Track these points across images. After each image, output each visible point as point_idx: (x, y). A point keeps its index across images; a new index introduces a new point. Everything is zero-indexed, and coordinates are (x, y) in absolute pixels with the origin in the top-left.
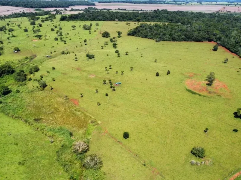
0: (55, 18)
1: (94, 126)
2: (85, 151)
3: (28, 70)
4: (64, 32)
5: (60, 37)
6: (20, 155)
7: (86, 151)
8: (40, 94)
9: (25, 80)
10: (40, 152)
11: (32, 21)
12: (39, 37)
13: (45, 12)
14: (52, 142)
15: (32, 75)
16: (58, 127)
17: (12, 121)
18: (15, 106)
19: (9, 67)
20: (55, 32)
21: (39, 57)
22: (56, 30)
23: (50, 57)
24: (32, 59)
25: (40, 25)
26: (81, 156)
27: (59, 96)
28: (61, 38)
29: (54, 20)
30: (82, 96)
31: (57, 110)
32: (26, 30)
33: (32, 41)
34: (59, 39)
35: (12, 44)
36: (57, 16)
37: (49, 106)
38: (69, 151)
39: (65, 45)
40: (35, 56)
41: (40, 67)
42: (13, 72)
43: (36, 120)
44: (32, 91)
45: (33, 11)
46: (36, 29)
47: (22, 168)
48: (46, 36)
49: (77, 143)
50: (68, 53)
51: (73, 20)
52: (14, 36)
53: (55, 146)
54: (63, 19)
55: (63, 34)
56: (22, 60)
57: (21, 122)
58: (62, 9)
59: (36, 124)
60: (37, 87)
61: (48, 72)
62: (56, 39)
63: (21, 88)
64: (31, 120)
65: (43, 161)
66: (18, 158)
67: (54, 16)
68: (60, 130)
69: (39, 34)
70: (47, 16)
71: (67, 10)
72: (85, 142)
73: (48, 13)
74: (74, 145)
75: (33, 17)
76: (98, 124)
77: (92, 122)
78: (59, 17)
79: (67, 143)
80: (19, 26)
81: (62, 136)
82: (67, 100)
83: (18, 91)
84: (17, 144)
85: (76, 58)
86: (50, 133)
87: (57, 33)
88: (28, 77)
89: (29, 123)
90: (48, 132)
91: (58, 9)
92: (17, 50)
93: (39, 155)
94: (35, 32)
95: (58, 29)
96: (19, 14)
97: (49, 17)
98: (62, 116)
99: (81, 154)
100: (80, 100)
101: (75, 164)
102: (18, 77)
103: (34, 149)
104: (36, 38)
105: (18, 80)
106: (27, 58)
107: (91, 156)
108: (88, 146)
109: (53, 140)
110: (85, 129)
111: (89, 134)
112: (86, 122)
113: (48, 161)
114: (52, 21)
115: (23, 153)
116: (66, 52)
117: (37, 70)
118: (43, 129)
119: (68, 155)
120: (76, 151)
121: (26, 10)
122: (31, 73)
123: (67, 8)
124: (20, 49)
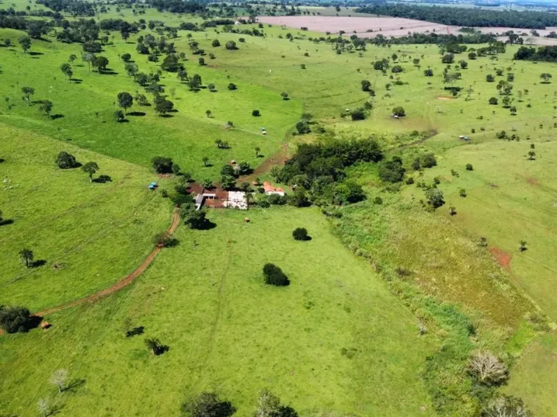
0: (503, 52)
1: (536, 330)
2: (496, 382)
3: (412, 161)
4: (517, 86)
5: (505, 98)
6: (349, 334)
7: (497, 384)
8: (425, 219)
9: (400, 180)
10: (391, 345)
11: (446, 53)
12: (455, 91)
13: (483, 37)
14: (423, 333)
15: (417, 173)
16: (446, 303)
17: (352, 259)
18: (366, 231)
19: (375, 146)
20: (497, 83)
21: (442, 136)
22: (498, 79)
23: (467, 141)
24: (426, 137)
25: (464, 66)
26: (483, 389)
27: (465, 235)
28: (506, 101)
29: (500, 56)
30: (524, 249)
31: (452, 265)
32: (429, 73)
33: (436, 97)
34: (500, 101)
35: (392, 100)
36: (508, 47)
37: (437, 250)
38: (457, 367)
39: (514, 118)
40: (435, 133)
41: (439, 158)
42: (378, 157)
43: (402, 273)
44: (409, 208)
45: (455, 31)
46: (452, 71)
47: (345, 363)
48: (470, 91)
49: (479, 355)
50: (514, 137)
51: (548, 60)
52: (399, 83)
53: (428, 344)
54: (523, 55)
55: (512, 91)
56: (403, 135)
57: (370, 267)
58: (528, 31)
59: (398, 281)
60: (422, 202)
61: (454, 173)
62: (493, 101)
63: (385, 196)
64: (390, 269)
65: (392, 367)
66: (344, 339)
67: (501, 48)
68: (449, 311)
69: (456, 84)
70: (486, 45)
71: (538, 35)
72: (501, 361)
73: (489, 38)
74: (472, 358)
75: (451, 45)
76: (548, 329)
77: (534, 319)
78: (513, 49)
79: (456, 348)
80: (416, 61)
81: (450, 327)
82: (483, 249)
83: (379, 201)
84: (348, 310)
85: (532, 154)
86: (424, 311)
87: (499, 87)
88: (408, 175)
89: (385, 274)
90: (420, 307)
91: (516, 31)
92: (400, 114)
93: (387, 349)
94: (447, 79)
95: (504, 78)
96: (423, 36)
97: (490, 49)
98: (461, 282)
99: (482, 384)
100: (515, 257)
101: (464, 402)
102: (388, 171)
103: (380, 332)
104: (447, 93)
105: (385, 178)
106: (415, 134)
107: (508, 399)
108: (506, 373)
109: (425, 329)
110: (510, 329)
111: (517, 346)
112: (518, 315)
113: (402, 369)
114: (493, 58)
115: (356, 333)
116: (510, 134)
117: (431, 163)
118: (411, 297)
119: (450, 375)
120: (472, 374)
121: (441, 29)
122: (416, 168)
123: (538, 31)
124: (406, 112)
